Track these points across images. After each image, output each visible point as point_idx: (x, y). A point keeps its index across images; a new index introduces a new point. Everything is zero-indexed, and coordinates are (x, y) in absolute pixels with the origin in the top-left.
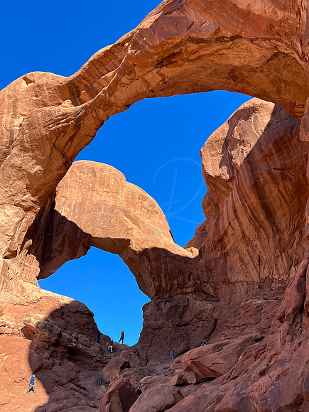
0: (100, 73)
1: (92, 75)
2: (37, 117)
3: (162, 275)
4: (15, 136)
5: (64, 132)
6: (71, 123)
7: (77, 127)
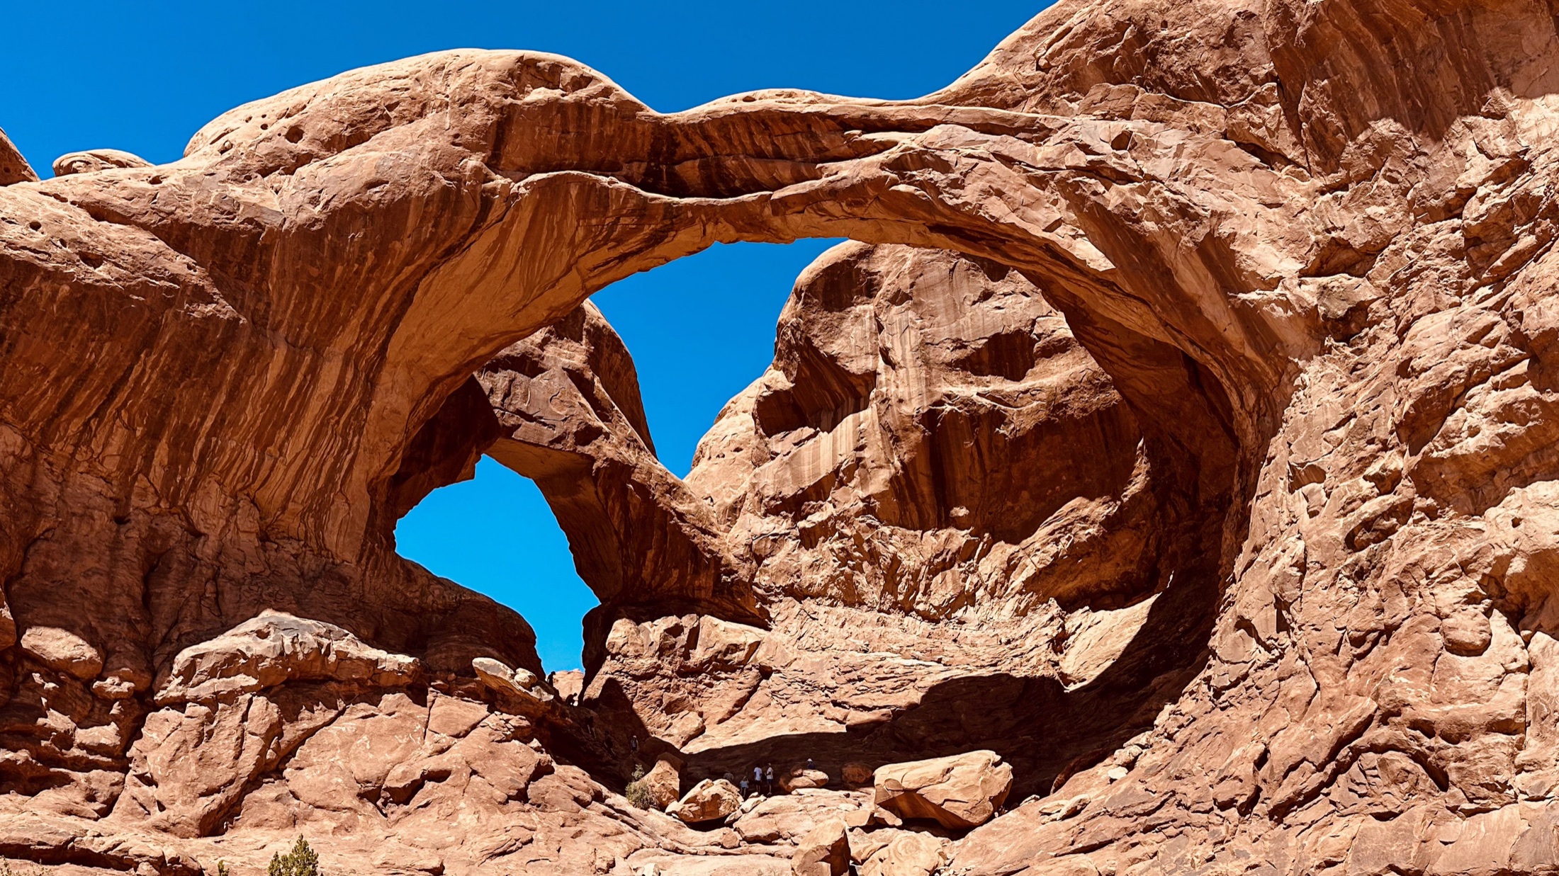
0: (753, 143)
1: (729, 140)
2: (568, 192)
3: (650, 554)
4: (492, 217)
5: (619, 241)
6: (647, 230)
7: (656, 239)
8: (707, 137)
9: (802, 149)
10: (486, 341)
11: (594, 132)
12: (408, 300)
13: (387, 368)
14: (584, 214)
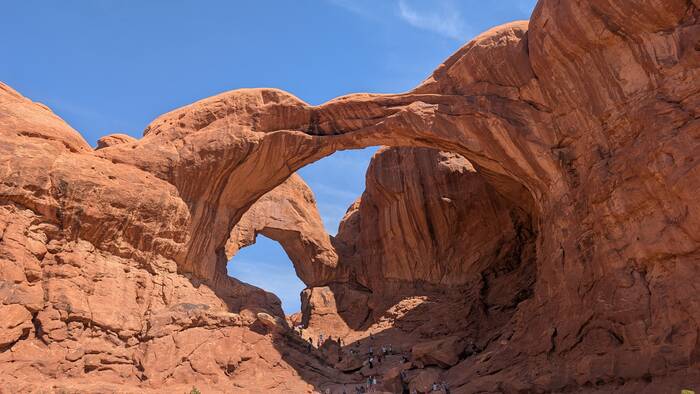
0: (347, 114)
1: (338, 113)
2: (281, 138)
5: (301, 154)
6: (311, 149)
7: (315, 152)
8: (330, 114)
9: (365, 114)
10: (255, 194)
11: (289, 116)
12: (226, 181)
13: (220, 207)
14: (288, 145)
